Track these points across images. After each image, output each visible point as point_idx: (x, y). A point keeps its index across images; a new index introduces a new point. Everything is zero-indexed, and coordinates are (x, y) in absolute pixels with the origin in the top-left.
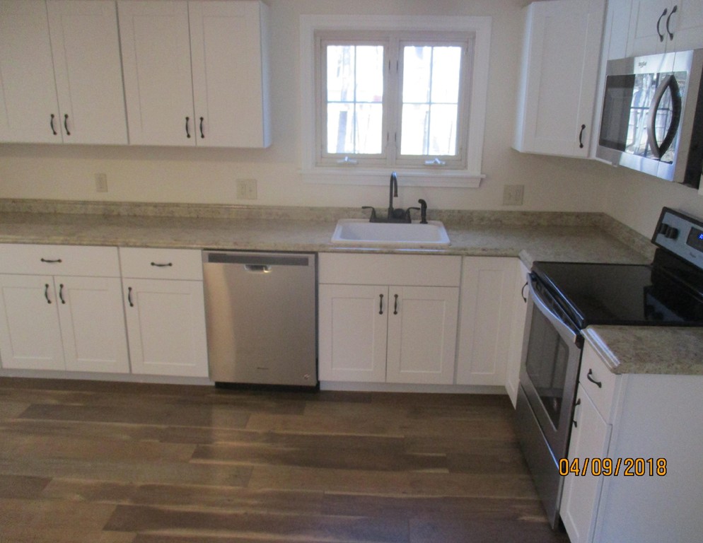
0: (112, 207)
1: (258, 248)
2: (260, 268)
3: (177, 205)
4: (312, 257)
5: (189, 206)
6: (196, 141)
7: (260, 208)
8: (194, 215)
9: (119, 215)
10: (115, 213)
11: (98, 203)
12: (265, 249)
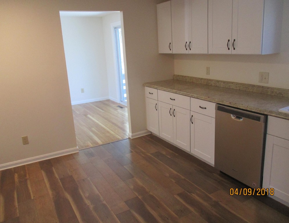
0: (210, 82)
1: (239, 107)
2: (239, 118)
3: (232, 83)
4: (262, 117)
5: (237, 84)
6: (232, 52)
7: (268, 88)
8: (238, 88)
9: (211, 85)
10: (210, 84)
11: (205, 79)
12: (241, 108)
